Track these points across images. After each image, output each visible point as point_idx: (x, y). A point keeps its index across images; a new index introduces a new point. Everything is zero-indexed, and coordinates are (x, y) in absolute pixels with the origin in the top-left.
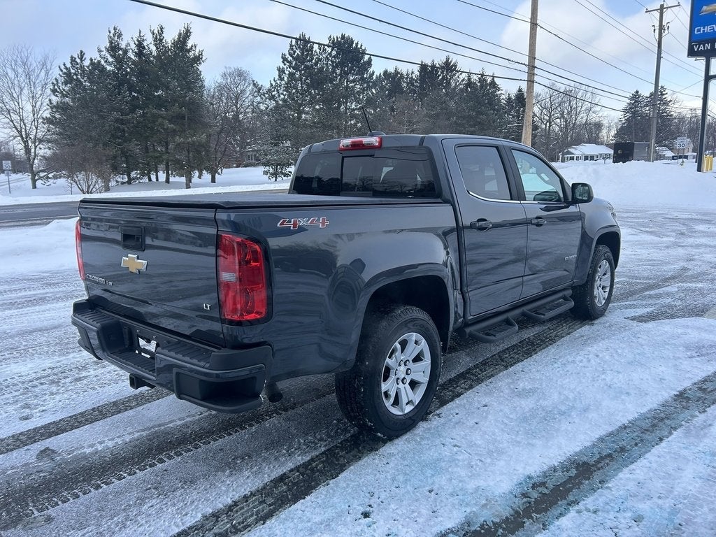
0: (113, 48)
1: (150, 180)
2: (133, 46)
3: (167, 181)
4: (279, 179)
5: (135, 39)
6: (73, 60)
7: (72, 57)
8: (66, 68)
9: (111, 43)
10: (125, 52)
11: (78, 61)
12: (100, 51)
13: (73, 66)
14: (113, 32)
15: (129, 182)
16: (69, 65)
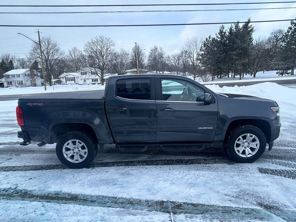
0: (221, 32)
1: (228, 77)
2: (228, 31)
3: (234, 77)
4: (283, 75)
5: (229, 28)
6: (207, 39)
7: (206, 38)
8: (204, 42)
9: (220, 31)
10: (225, 33)
11: (208, 39)
12: (216, 34)
13: (206, 40)
14: (221, 27)
15: (221, 78)
16: (205, 41)
